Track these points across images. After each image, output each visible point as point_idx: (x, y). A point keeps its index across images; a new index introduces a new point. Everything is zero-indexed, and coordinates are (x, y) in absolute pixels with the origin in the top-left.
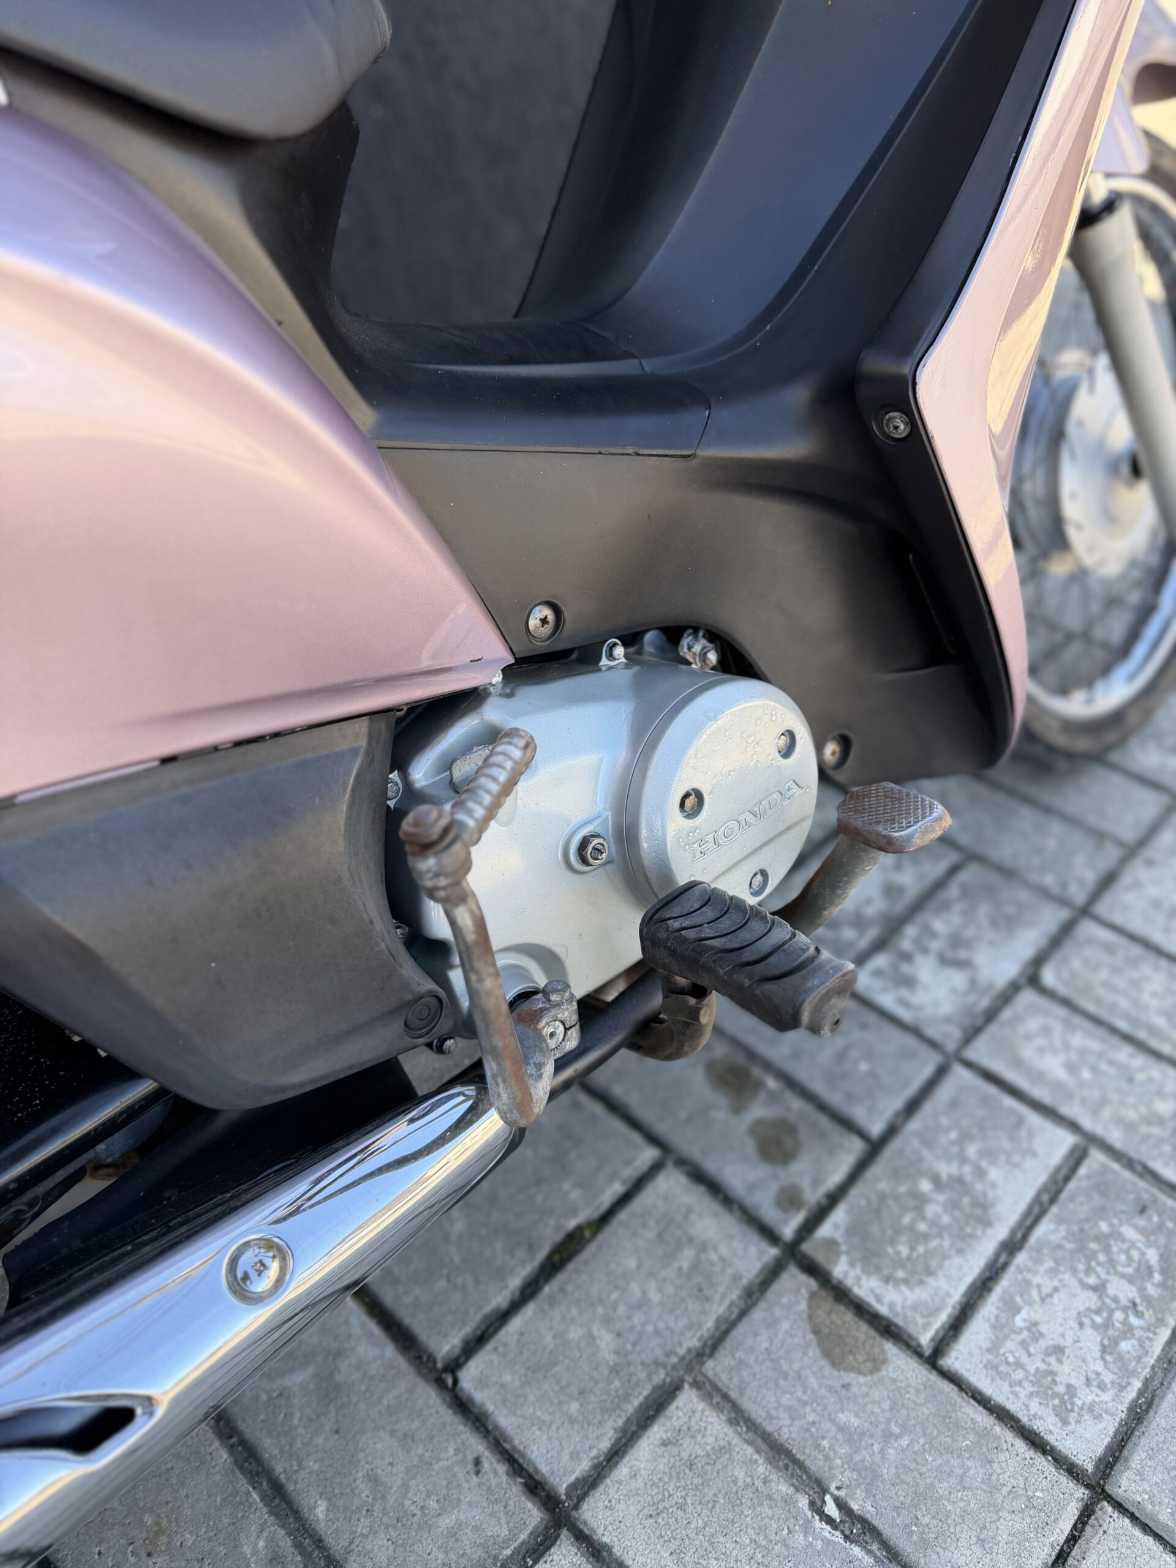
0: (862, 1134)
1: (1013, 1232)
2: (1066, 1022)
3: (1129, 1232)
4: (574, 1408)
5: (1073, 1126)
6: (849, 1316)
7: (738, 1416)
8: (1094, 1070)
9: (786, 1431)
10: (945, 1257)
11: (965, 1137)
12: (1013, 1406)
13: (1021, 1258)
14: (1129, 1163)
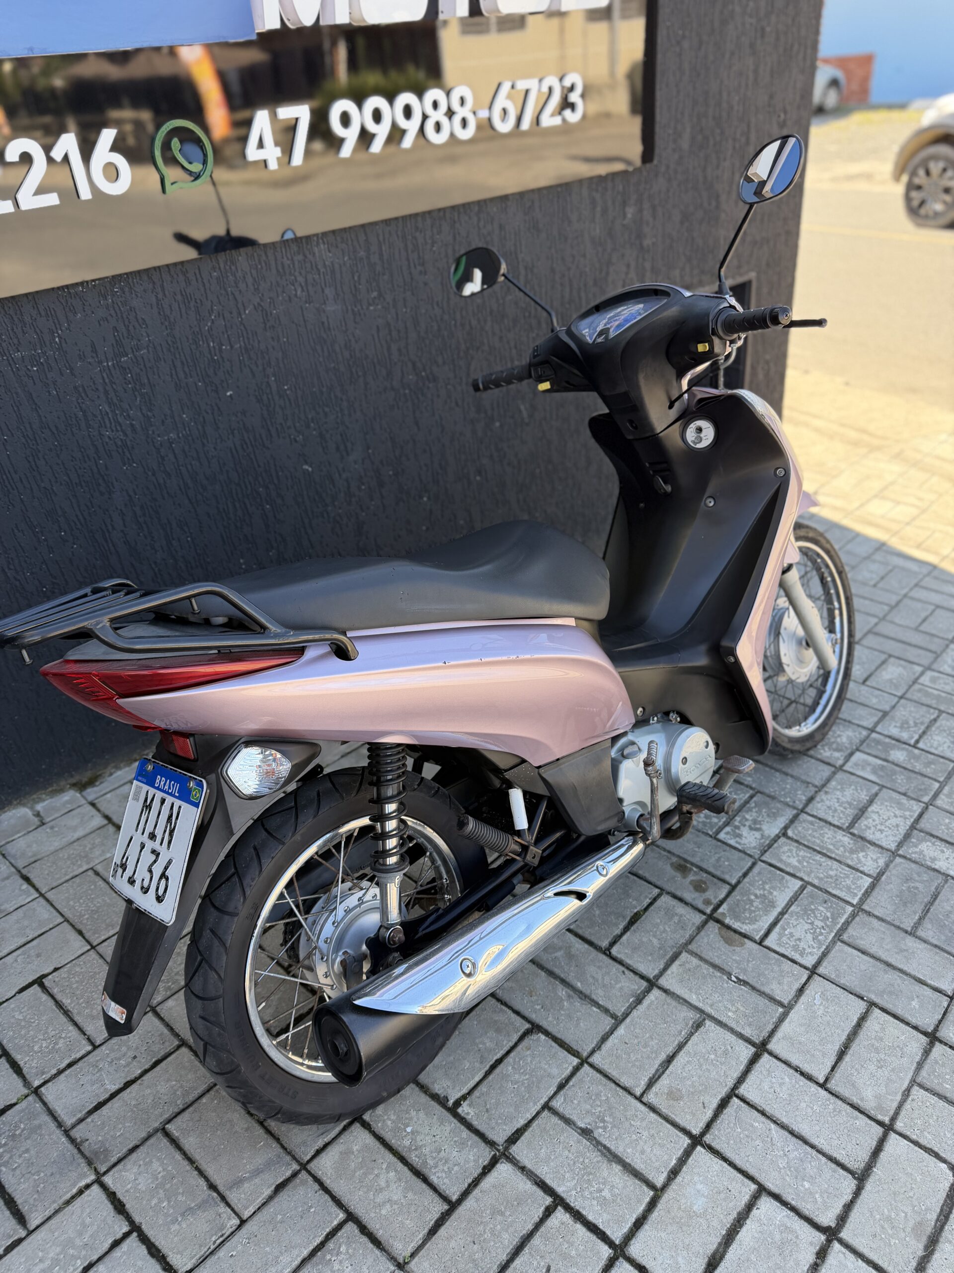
0: (728, 884)
1: (783, 909)
2: (797, 847)
3: (821, 908)
4: (650, 958)
5: (801, 879)
6: (732, 933)
7: (701, 958)
8: (807, 862)
9: (717, 961)
10: (761, 916)
11: (764, 883)
12: (786, 953)
13: (786, 916)
14: (820, 889)
